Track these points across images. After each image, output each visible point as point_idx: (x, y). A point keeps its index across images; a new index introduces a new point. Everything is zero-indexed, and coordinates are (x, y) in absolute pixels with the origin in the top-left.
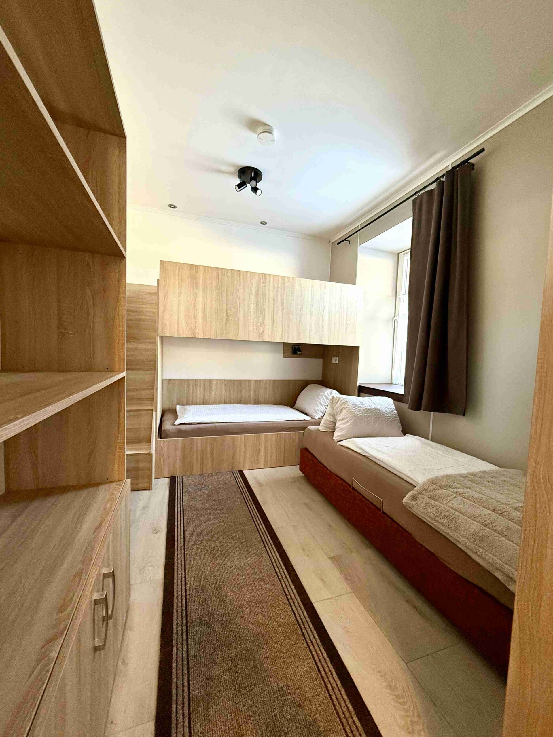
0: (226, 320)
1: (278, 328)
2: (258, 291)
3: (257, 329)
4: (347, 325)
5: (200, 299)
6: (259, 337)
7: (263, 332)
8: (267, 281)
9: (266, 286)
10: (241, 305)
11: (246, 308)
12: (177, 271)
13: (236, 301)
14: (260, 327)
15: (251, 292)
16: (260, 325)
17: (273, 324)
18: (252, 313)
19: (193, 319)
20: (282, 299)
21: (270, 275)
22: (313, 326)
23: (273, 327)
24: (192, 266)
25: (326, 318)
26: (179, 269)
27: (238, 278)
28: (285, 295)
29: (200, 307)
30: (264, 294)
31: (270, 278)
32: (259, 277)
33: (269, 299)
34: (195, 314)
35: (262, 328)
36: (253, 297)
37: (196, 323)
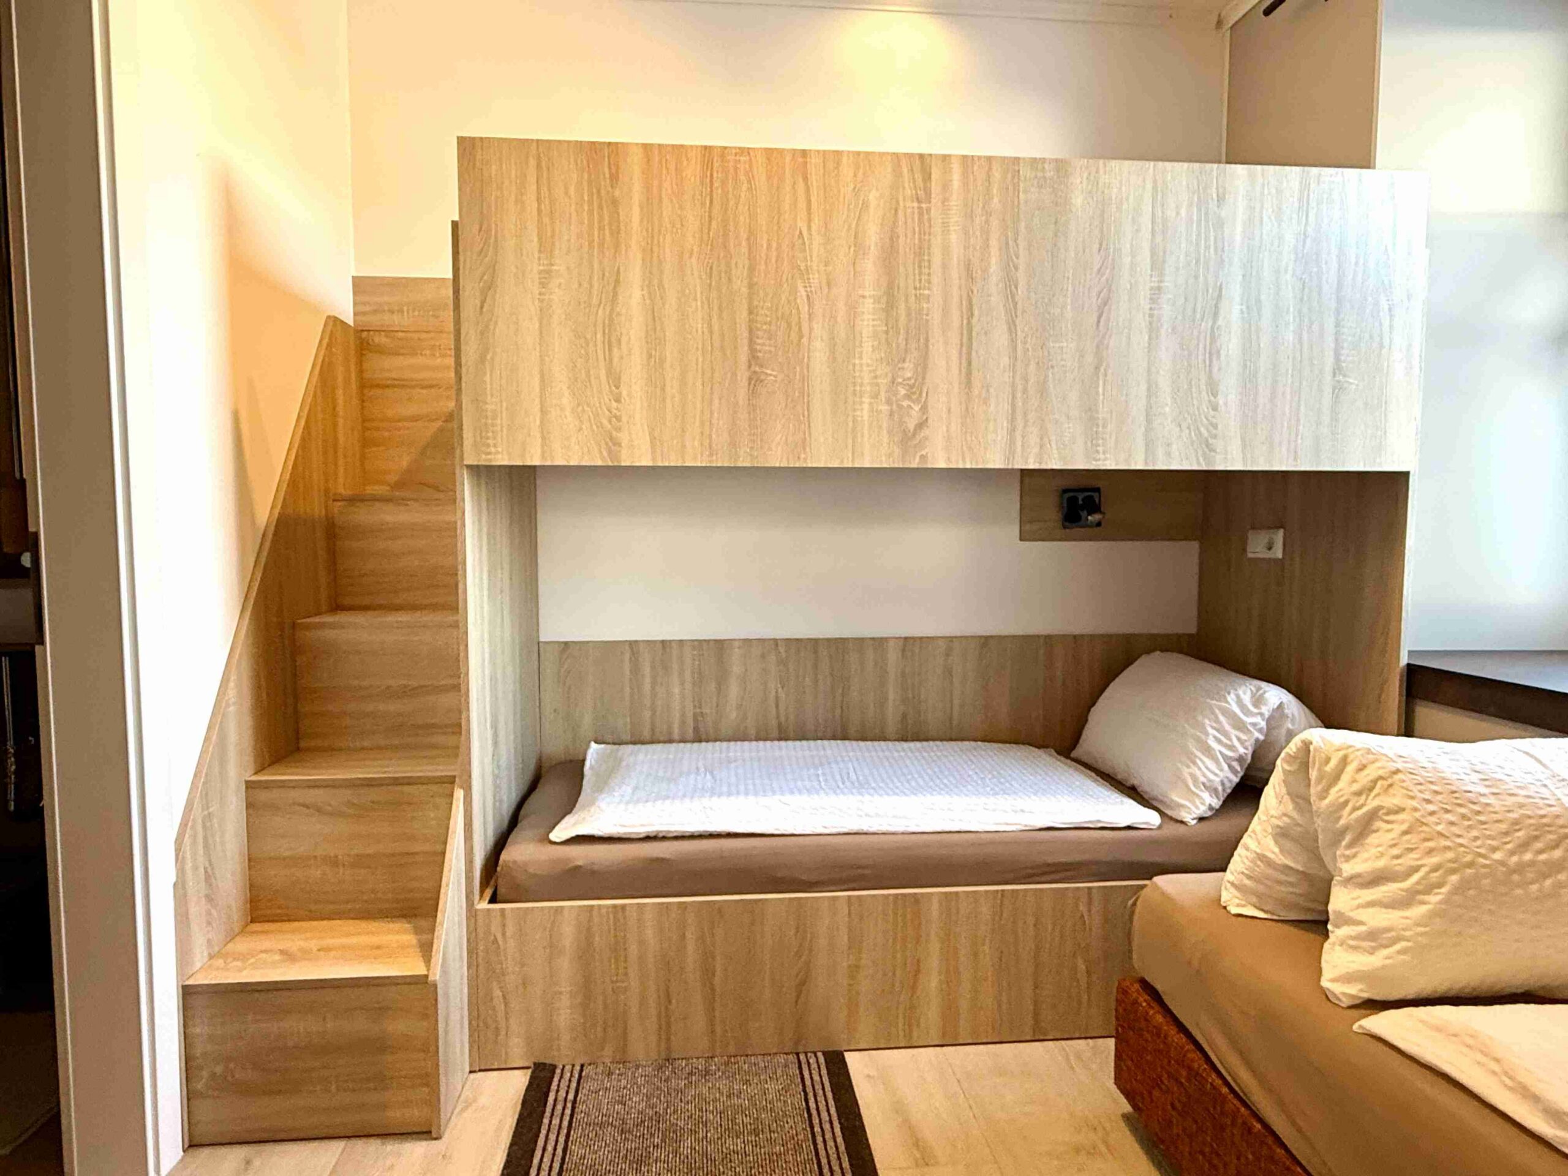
0: (750, 379)
1: (993, 401)
2: (893, 238)
3: (891, 414)
4: (1337, 370)
6: (905, 453)
7: (921, 425)
8: (935, 187)
9: (929, 210)
10: (818, 309)
11: (841, 316)
12: (532, 179)
13: (794, 291)
14: (905, 403)
15: (858, 246)
16: (908, 397)
17: (968, 383)
18: (867, 346)
19: (605, 387)
20: (1009, 267)
21: (945, 158)
22: (1164, 383)
23: (969, 398)
24: (594, 148)
25: (1231, 345)
26: (539, 166)
27: (801, 185)
28: (1022, 244)
30: (921, 252)
31: (947, 171)
32: (897, 173)
33: (945, 267)
35: (917, 408)
36: (870, 267)
37: (618, 401)
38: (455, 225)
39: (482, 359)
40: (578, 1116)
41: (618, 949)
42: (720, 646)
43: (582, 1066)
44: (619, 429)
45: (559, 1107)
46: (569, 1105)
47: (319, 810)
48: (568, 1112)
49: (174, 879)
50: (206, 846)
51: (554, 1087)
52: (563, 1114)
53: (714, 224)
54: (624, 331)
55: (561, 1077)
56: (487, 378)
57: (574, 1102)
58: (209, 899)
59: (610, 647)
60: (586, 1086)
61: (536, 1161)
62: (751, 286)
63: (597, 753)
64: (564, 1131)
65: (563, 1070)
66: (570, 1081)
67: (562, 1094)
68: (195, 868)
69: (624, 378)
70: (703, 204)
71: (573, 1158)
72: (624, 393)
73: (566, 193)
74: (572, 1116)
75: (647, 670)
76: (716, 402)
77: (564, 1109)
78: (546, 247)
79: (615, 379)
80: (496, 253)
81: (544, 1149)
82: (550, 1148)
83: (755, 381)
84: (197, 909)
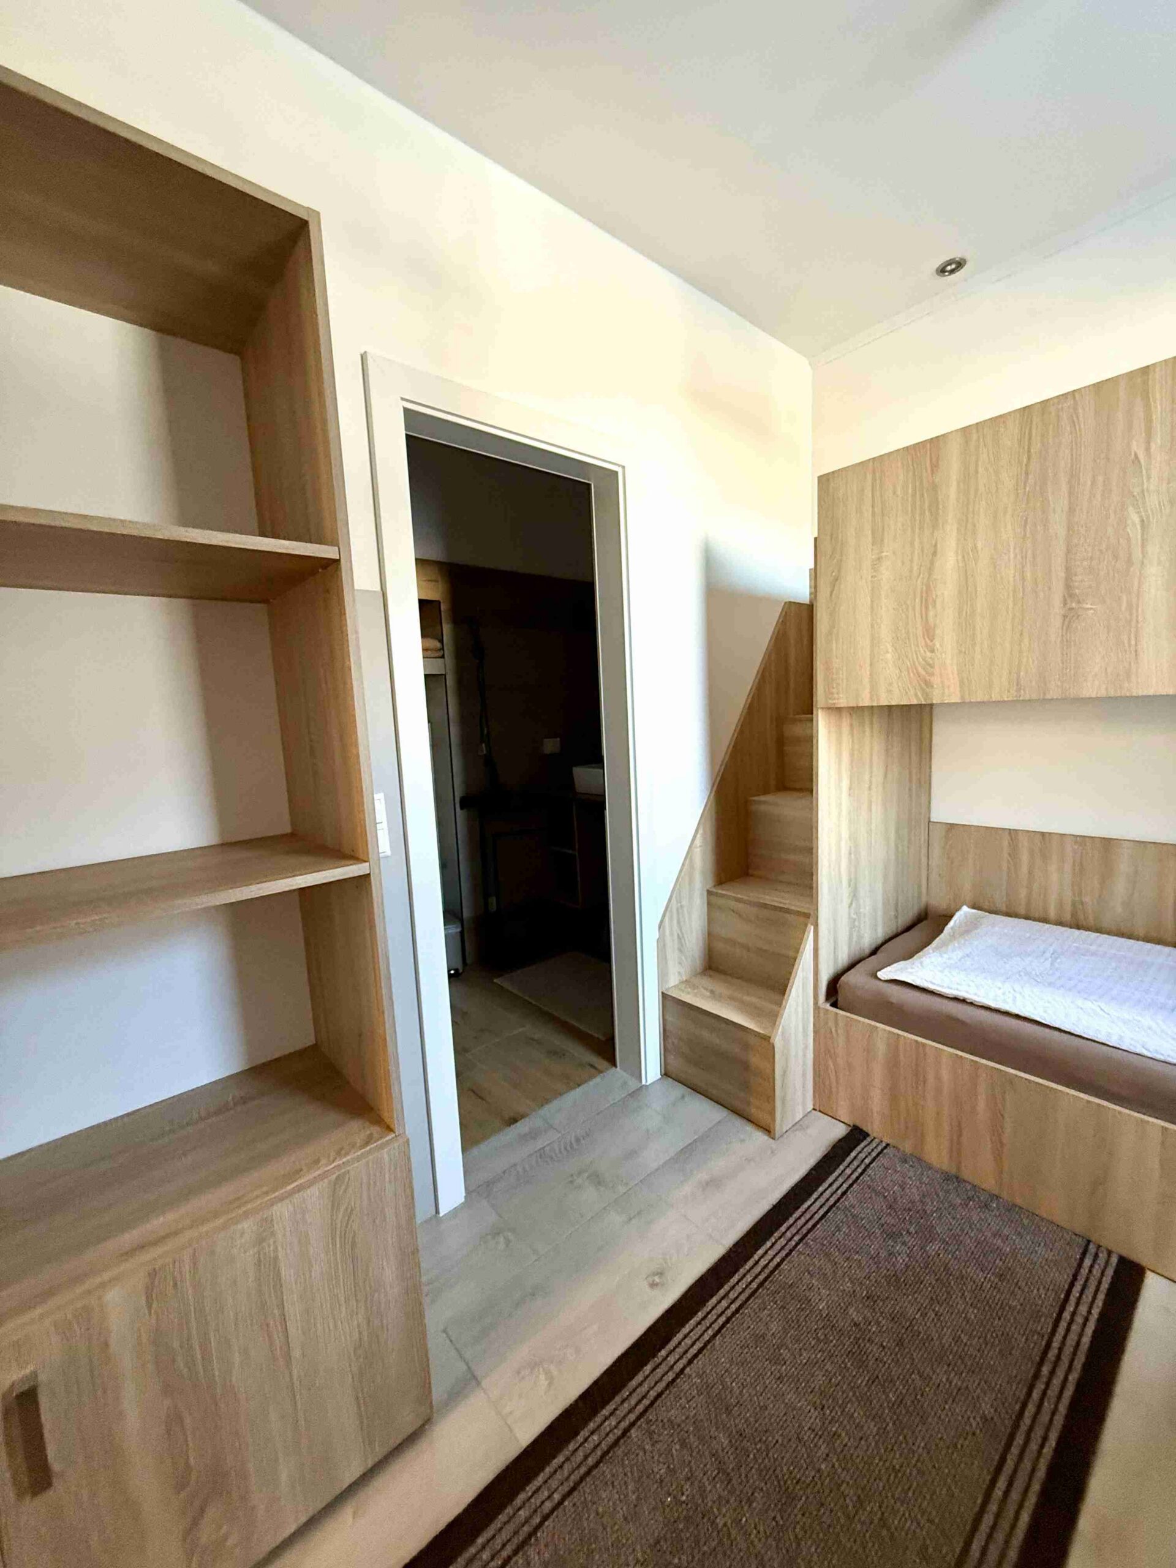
5: (949, 561)
29: (947, 590)
34: (931, 620)
37: (932, 651)
38: (816, 539)
39: (830, 633)
40: (865, 1177)
41: (919, 1076)
42: (1107, 844)
43: (888, 1145)
44: (932, 674)
45: (856, 1163)
46: (863, 1166)
47: (740, 916)
48: (860, 1170)
49: (657, 937)
50: (679, 922)
51: (859, 1148)
52: (856, 1169)
53: (1031, 480)
54: (939, 593)
55: (869, 1144)
56: (834, 645)
57: (868, 1166)
58: (680, 950)
59: (991, 833)
60: (882, 1160)
61: (821, 1189)
62: (1070, 528)
63: (966, 916)
64: (850, 1181)
65: (872, 1140)
66: (873, 1150)
67: (862, 1155)
68: (672, 934)
69: (938, 632)
70: (1020, 462)
71: (844, 1203)
72: (938, 645)
73: (894, 493)
74: (861, 1174)
75: (1025, 857)
76: (1026, 641)
77: (858, 1166)
78: (878, 539)
79: (929, 632)
80: (841, 555)
81: (830, 1185)
82: (835, 1187)
83: (1070, 616)
84: (672, 955)
